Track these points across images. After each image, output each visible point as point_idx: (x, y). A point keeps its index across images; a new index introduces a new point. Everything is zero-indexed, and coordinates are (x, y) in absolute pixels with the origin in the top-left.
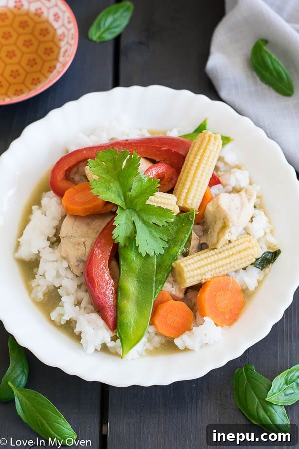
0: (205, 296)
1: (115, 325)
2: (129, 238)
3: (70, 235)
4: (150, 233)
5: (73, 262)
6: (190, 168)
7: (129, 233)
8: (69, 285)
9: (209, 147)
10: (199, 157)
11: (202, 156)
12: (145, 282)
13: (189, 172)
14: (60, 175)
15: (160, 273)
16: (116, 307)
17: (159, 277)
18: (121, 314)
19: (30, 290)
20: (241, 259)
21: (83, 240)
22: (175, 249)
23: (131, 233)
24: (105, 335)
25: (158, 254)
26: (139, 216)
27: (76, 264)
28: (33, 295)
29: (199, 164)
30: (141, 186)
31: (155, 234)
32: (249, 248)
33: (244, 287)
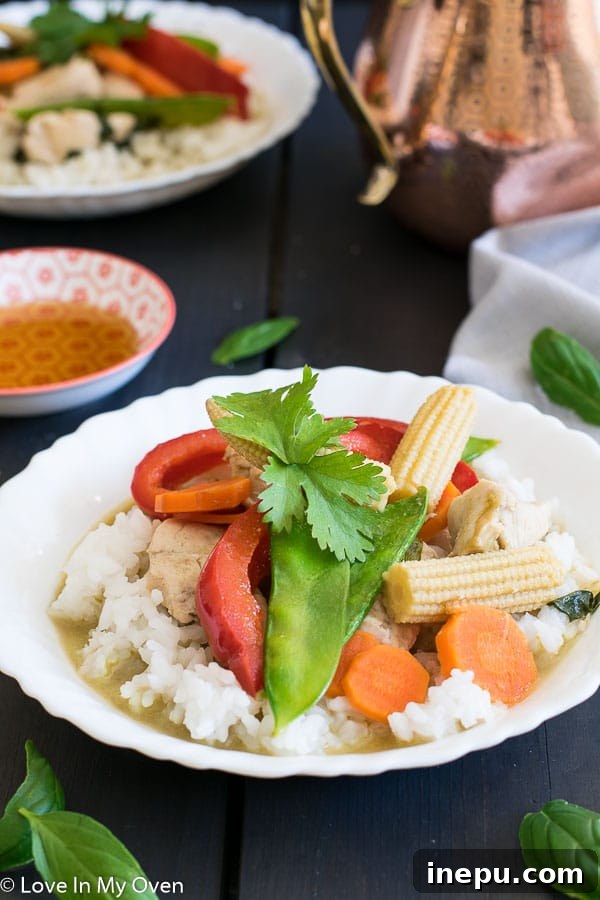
0: (453, 637)
2: (293, 517)
3: (168, 547)
4: (337, 517)
5: (174, 592)
6: (417, 434)
7: (292, 507)
8: (160, 642)
9: (452, 402)
10: (433, 417)
11: (440, 416)
12: (324, 607)
13: (413, 440)
15: (358, 593)
17: (354, 600)
18: (273, 656)
19: (77, 662)
20: (526, 578)
21: (197, 556)
22: (388, 552)
23: (296, 508)
25: (353, 560)
26: (314, 481)
27: (180, 596)
28: (84, 669)
29: (434, 427)
30: (318, 427)
31: (347, 520)
32: (542, 561)
33: (536, 647)
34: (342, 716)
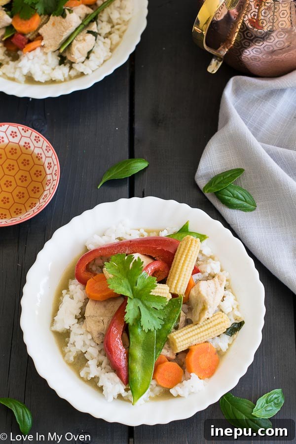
0: (192, 358)
1: (128, 380)
2: (136, 319)
3: (92, 315)
4: (151, 314)
5: (95, 334)
6: (178, 265)
7: (136, 316)
8: (93, 351)
9: (191, 248)
10: (184, 256)
11: (187, 255)
12: (148, 349)
13: (177, 268)
14: (83, 269)
15: (159, 342)
16: (128, 368)
17: (157, 346)
18: (131, 373)
19: (64, 354)
20: (216, 330)
21: (102, 318)
22: (169, 325)
23: (137, 316)
24: (120, 388)
25: (157, 329)
26: (143, 302)
27: (98, 336)
28: (66, 358)
29: (184, 261)
30: (143, 282)
31: (155, 315)
32: (222, 322)
33: (219, 350)
34: (155, 386)
